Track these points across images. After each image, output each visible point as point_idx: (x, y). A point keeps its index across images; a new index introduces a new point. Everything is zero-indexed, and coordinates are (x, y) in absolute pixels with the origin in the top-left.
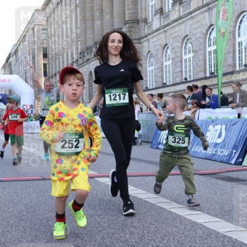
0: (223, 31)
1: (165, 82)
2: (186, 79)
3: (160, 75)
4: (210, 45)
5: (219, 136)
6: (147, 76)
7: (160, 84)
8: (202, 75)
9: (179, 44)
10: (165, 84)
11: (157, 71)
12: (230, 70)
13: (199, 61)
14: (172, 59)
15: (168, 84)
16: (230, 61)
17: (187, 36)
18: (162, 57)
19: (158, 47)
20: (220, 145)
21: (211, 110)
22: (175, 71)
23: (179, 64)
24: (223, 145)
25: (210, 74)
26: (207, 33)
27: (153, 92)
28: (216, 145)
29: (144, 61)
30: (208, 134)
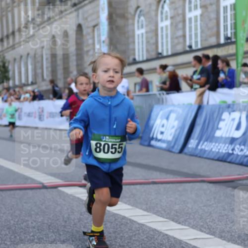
1: (160, 51)
2: (190, 47)
3: (153, 41)
7: (153, 54)
8: (213, 41)
10: (160, 54)
11: (150, 35)
13: (210, 20)
14: (172, 18)
15: (165, 54)
18: (157, 15)
21: (225, 90)
22: (175, 36)
23: (180, 25)
24: (244, 140)
25: (225, 40)
27: (144, 66)
28: (233, 140)
29: (130, 21)
30: (222, 124)
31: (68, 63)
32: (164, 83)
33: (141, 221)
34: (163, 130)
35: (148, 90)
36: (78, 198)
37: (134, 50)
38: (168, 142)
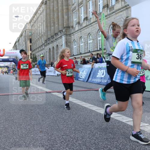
2: (90, 51)
3: (79, 49)
4: (99, 37)
5: (103, 75)
7: (79, 53)
8: (96, 49)
9: (87, 37)
10: (81, 53)
11: (78, 48)
13: (95, 43)
14: (84, 43)
17: (90, 33)
18: (80, 42)
19: (78, 38)
20: (103, 78)
21: (100, 64)
22: (85, 48)
23: (87, 45)
24: (105, 78)
25: (99, 49)
26: (98, 32)
27: (76, 57)
28: (102, 78)
29: (72, 44)
30: (98, 74)
31: (54, 56)
32: (82, 62)
33: (75, 102)
34: (82, 75)
35: (77, 64)
36: (57, 96)
37: (73, 52)
38: (83, 79)
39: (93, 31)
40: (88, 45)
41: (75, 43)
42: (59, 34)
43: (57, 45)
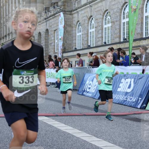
0: (134, 8)
1: (89, 45)
2: (105, 43)
3: (86, 39)
4: (124, 18)
5: (129, 87)
6: (76, 40)
7: (86, 46)
8: (117, 40)
9: (101, 17)
10: (89, 46)
11: (84, 36)
12: (139, 37)
13: (116, 29)
14: (95, 27)
15: (92, 46)
16: (139, 31)
17: (107, 10)
18: (88, 26)
19: (85, 18)
20: (130, 94)
21: (123, 67)
22: (97, 37)
23: (100, 32)
24: (132, 94)
25: (123, 40)
26: (122, 9)
27: (80, 52)
28: (127, 93)
29: (74, 28)
30: (121, 85)
33: (78, 136)
34: (90, 86)
35: (82, 66)
37: (76, 43)
38: (93, 93)
39: (114, 7)
40: (102, 33)
41: (79, 26)
42: (51, 9)
43: (47, 30)
